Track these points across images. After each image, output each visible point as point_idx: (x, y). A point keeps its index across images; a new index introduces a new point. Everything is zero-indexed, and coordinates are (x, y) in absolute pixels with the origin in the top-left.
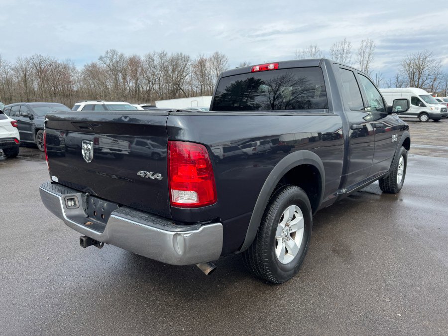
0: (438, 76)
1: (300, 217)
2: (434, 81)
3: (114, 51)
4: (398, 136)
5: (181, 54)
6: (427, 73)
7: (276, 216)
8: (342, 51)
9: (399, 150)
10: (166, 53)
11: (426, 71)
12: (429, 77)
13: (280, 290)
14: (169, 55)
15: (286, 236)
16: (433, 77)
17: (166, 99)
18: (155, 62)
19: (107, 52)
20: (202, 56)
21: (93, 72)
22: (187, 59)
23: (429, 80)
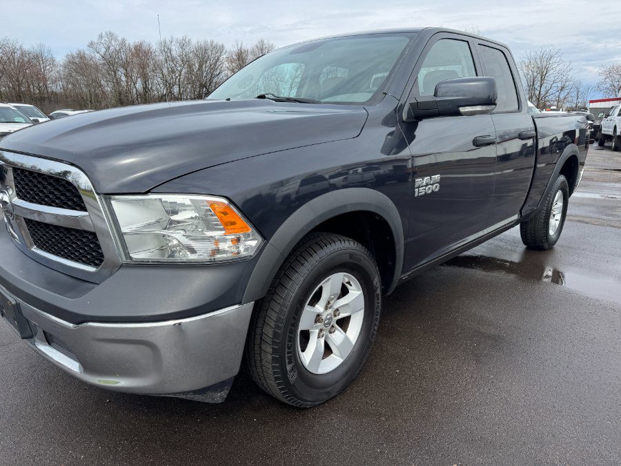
0: (567, 84)
2: (561, 90)
3: (111, 35)
5: (212, 43)
6: (552, 79)
10: (190, 40)
11: (551, 77)
12: (554, 85)
16: (560, 85)
18: (174, 53)
19: (101, 37)
20: (239, 46)
22: (221, 49)
23: (555, 88)
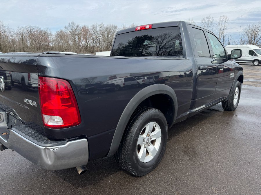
1: (158, 130)
4: (235, 74)
7: (137, 131)
8: (208, 23)
9: (235, 83)
13: (141, 180)
14: (105, 25)
15: (147, 143)
17: (103, 51)
21: (61, 36)
